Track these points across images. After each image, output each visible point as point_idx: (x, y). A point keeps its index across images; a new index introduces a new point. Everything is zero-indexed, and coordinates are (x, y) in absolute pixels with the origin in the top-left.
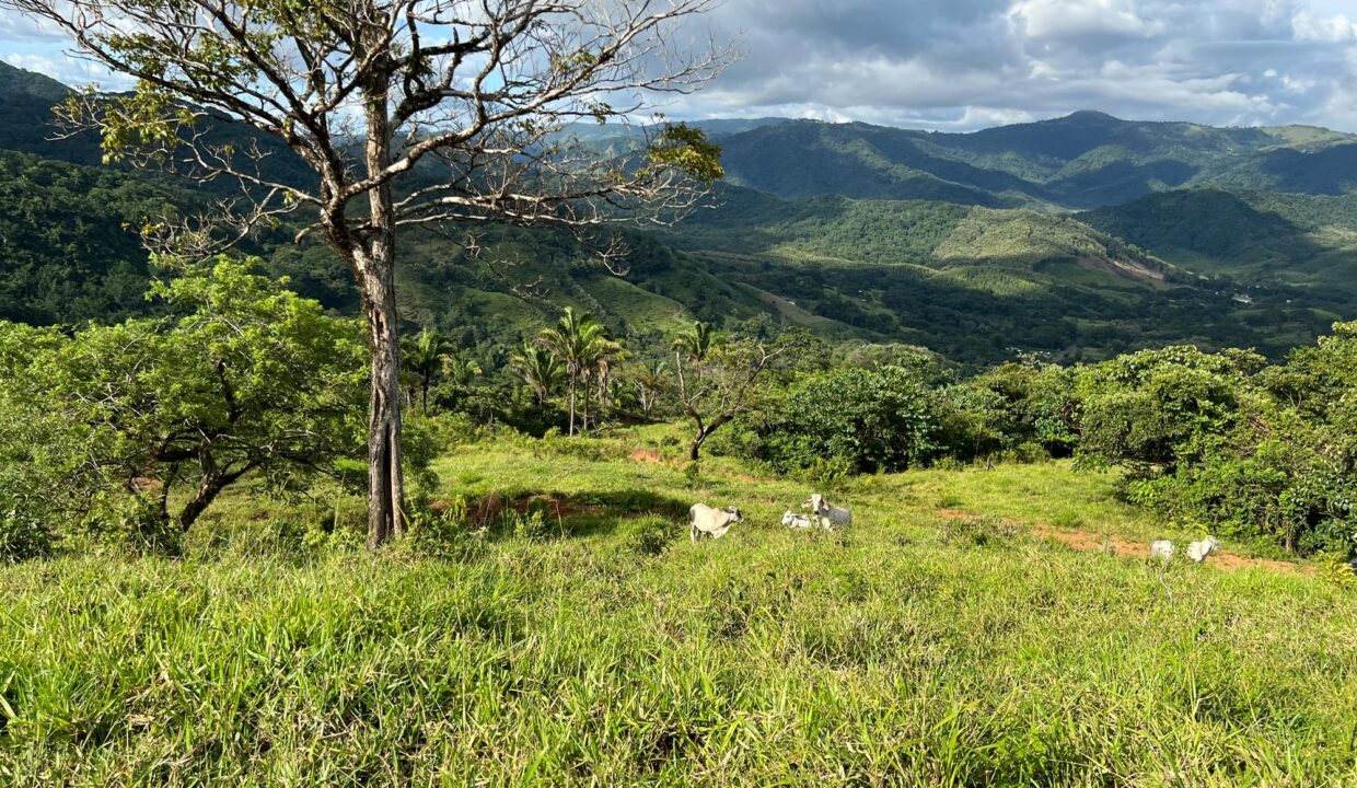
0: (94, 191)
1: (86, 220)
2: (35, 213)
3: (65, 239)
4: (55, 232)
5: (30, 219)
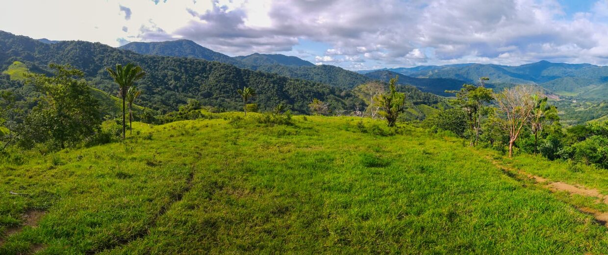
0: (315, 87)
2: (305, 91)
3: (309, 96)
4: (307, 95)
5: (303, 92)
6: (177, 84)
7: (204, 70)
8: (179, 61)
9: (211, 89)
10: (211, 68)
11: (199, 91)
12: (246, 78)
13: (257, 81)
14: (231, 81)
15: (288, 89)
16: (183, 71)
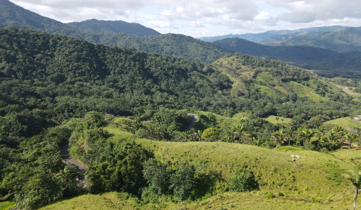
0: (176, 62)
1: (176, 69)
2: (168, 68)
3: (173, 74)
4: (171, 72)
5: (166, 69)
6: (12, 67)
7: (45, 45)
8: (6, 33)
9: (61, 71)
10: (55, 43)
11: (47, 75)
12: (102, 56)
13: (115, 58)
14: (85, 60)
15: (150, 66)
16: (16, 48)
